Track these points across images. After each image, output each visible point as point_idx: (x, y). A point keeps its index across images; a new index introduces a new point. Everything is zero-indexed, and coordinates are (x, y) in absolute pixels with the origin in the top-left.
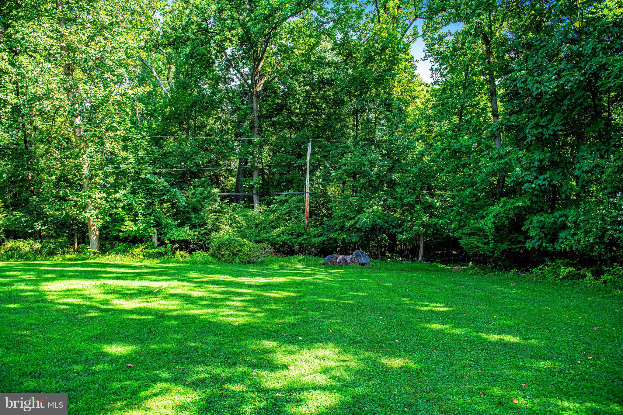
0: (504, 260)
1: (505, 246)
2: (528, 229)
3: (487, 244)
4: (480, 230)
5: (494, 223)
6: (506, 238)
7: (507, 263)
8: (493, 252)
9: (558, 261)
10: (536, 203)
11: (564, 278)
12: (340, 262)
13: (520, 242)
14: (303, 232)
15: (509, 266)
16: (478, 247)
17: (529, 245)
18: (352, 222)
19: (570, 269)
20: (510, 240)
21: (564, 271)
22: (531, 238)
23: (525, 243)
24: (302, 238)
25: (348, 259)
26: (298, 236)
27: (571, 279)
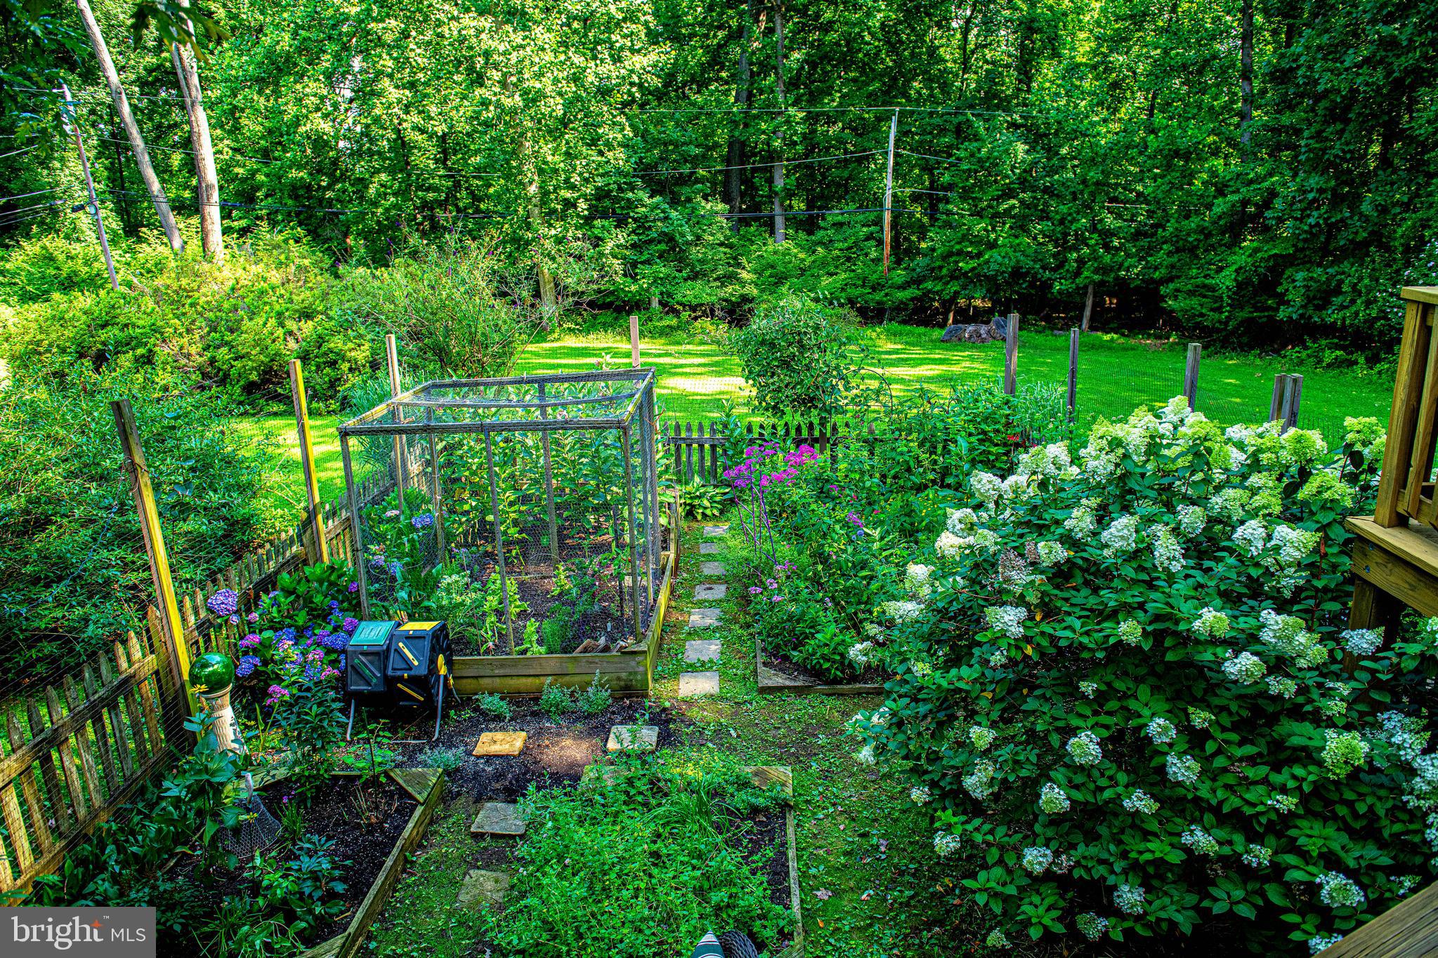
0: (1241, 336)
1: (1242, 315)
2: (1287, 290)
3: (1219, 310)
4: (1212, 289)
5: (1235, 280)
6: (1248, 302)
7: (1245, 340)
8: (1226, 323)
9: (1323, 342)
10: (1303, 249)
11: (1329, 366)
12: (971, 337)
13: (1269, 308)
14: (882, 281)
15: (1246, 345)
16: (1202, 315)
17: (1282, 314)
18: (973, 264)
19: (1338, 353)
20: (1254, 306)
21: (1329, 356)
22: (1287, 303)
23: (1277, 310)
24: (883, 293)
25: (982, 332)
26: (874, 289)
27: (1339, 367)
